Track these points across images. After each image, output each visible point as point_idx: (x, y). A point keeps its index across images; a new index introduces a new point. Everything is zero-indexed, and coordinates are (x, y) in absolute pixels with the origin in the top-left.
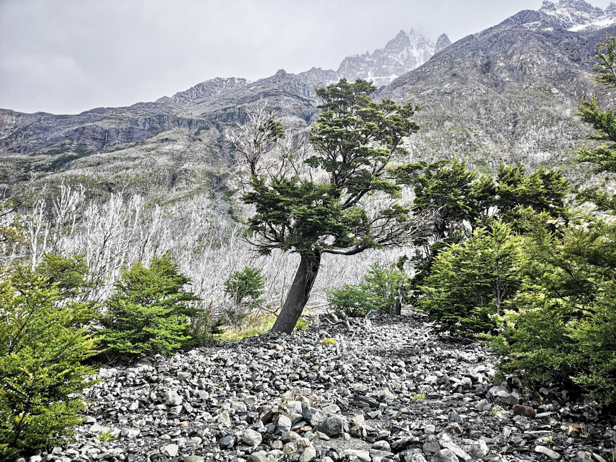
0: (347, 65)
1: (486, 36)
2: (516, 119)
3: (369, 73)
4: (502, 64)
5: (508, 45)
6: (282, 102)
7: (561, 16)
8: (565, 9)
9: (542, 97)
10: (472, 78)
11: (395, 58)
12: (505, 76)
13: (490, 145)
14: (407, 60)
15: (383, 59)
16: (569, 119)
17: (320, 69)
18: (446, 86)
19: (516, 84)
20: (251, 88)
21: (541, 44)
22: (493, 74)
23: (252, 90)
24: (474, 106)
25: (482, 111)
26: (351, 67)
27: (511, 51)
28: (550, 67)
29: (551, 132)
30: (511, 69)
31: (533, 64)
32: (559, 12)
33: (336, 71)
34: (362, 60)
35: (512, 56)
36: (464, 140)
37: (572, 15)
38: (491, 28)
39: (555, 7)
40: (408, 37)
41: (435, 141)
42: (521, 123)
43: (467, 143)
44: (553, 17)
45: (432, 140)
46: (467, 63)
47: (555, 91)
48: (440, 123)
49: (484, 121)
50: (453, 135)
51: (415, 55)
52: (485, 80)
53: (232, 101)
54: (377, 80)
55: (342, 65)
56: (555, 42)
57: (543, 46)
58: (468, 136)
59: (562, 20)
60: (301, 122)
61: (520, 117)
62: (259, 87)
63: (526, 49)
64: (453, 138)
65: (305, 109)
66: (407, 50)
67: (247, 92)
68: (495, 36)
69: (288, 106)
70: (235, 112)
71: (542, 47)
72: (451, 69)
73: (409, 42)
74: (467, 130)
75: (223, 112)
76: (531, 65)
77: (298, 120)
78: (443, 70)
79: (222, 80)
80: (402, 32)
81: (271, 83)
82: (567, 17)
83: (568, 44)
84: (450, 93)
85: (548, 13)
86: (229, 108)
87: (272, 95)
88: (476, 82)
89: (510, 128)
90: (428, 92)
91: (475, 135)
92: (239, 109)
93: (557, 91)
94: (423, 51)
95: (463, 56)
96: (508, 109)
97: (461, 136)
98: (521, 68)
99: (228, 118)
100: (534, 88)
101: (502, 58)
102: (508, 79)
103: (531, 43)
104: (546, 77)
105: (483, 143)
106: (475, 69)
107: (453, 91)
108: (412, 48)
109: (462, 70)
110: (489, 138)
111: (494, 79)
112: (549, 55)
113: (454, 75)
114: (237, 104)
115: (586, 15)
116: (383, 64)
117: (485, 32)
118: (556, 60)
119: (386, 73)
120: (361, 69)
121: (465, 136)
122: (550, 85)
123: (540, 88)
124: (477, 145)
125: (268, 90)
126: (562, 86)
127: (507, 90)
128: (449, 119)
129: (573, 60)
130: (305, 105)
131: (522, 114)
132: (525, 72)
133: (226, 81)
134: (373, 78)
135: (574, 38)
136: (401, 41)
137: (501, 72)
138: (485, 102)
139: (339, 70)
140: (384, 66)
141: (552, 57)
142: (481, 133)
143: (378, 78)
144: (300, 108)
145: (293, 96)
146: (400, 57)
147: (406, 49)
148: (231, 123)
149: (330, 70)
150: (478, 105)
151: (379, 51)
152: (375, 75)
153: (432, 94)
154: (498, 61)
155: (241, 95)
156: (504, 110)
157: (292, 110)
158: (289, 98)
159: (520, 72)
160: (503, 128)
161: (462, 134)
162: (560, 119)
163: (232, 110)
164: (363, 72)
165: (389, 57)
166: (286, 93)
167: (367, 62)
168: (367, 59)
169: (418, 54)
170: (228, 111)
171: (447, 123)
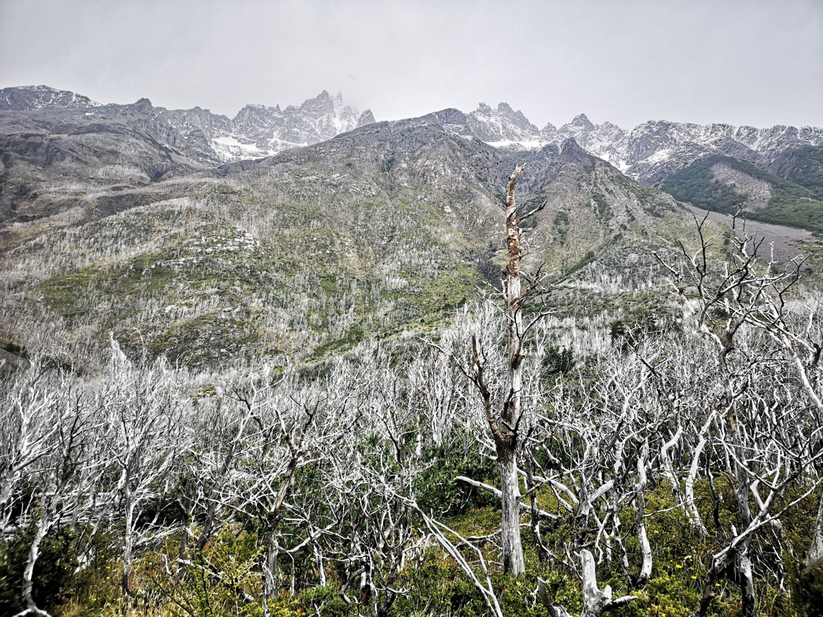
0: (247, 114)
1: (400, 128)
2: (394, 234)
3: (275, 134)
4: (404, 165)
5: (419, 145)
6: (124, 145)
7: (492, 125)
8: (499, 119)
9: (431, 214)
10: (367, 173)
11: (311, 123)
12: (404, 180)
13: (354, 258)
14: (326, 129)
15: (296, 121)
16: (445, 245)
17: (207, 111)
18: (334, 176)
19: (411, 193)
20: (87, 114)
21: (451, 152)
22: (392, 174)
23: (88, 118)
24: (355, 208)
25: (362, 216)
26: (251, 120)
27: (418, 152)
28: (453, 181)
29: (420, 256)
30: (412, 173)
31: (436, 174)
32: (492, 120)
33: (231, 118)
34: (269, 115)
35: (418, 158)
36: (325, 247)
37: (504, 127)
38: (410, 120)
39: (491, 113)
40: (331, 102)
41: (291, 241)
42: (395, 241)
43: (328, 252)
44: (484, 123)
45: (287, 239)
46: (369, 154)
47: (448, 209)
48: (307, 220)
49: (358, 229)
50: (315, 239)
51: (336, 126)
52: (381, 180)
53: (48, 126)
54: (283, 145)
55: (241, 113)
56: (467, 154)
57: (453, 155)
58: (332, 243)
59: (492, 130)
60: (142, 178)
61: (397, 232)
62: (100, 115)
63: (433, 154)
64: (314, 241)
65: (158, 161)
66: (328, 117)
67: (78, 119)
68: (409, 130)
69: (132, 152)
70: (42, 143)
71: (450, 157)
72: (349, 156)
73: (333, 108)
74: (334, 235)
75: (22, 139)
76: (433, 175)
77: (139, 174)
78: (339, 155)
79: (50, 91)
80: (325, 94)
81: (119, 115)
82: (498, 128)
83: (480, 159)
84: (336, 186)
85: (480, 118)
86: (35, 135)
87: (112, 132)
88: (370, 180)
89: (383, 243)
90: (311, 178)
91: (341, 243)
92: (51, 140)
93: (450, 210)
94: (347, 123)
95: (367, 145)
96: (389, 220)
97: (323, 242)
98: (424, 175)
99: (27, 149)
100: (429, 202)
101: (407, 159)
102: (406, 184)
103: (441, 149)
104: (445, 191)
105: (347, 254)
106: (375, 164)
107: (340, 184)
108: (335, 117)
109: (360, 161)
110: (356, 250)
111: (391, 181)
112: (456, 168)
113: (349, 165)
114: (53, 132)
115: (518, 131)
116: (295, 126)
117: (402, 123)
118: (461, 174)
119: (297, 139)
120: (266, 125)
121: (328, 243)
122: (446, 201)
123: (434, 203)
124: (339, 256)
125: (108, 122)
126: (458, 206)
127: (400, 196)
128: (320, 217)
129: (480, 179)
130: (161, 155)
131: (401, 229)
132: (426, 181)
133: (57, 94)
134: (278, 140)
135: (491, 155)
136: (321, 104)
137: (401, 175)
138: (369, 206)
139: (236, 119)
140: (295, 129)
141: (458, 171)
142: (349, 242)
143: (285, 142)
144: (151, 159)
145: (146, 139)
146: (317, 123)
147: (327, 115)
148: (32, 158)
149: (223, 116)
150: (360, 208)
151: (293, 109)
152: (283, 137)
153: (315, 182)
154: (403, 161)
155: (66, 120)
156: (385, 220)
157: (136, 160)
158: (137, 141)
159: (421, 179)
160: (376, 242)
161: (326, 239)
162: (436, 243)
163: (38, 139)
164: (267, 131)
165: (304, 119)
166: (136, 133)
167: (274, 119)
168: (276, 115)
169: (340, 126)
170: (31, 139)
171: (314, 222)
